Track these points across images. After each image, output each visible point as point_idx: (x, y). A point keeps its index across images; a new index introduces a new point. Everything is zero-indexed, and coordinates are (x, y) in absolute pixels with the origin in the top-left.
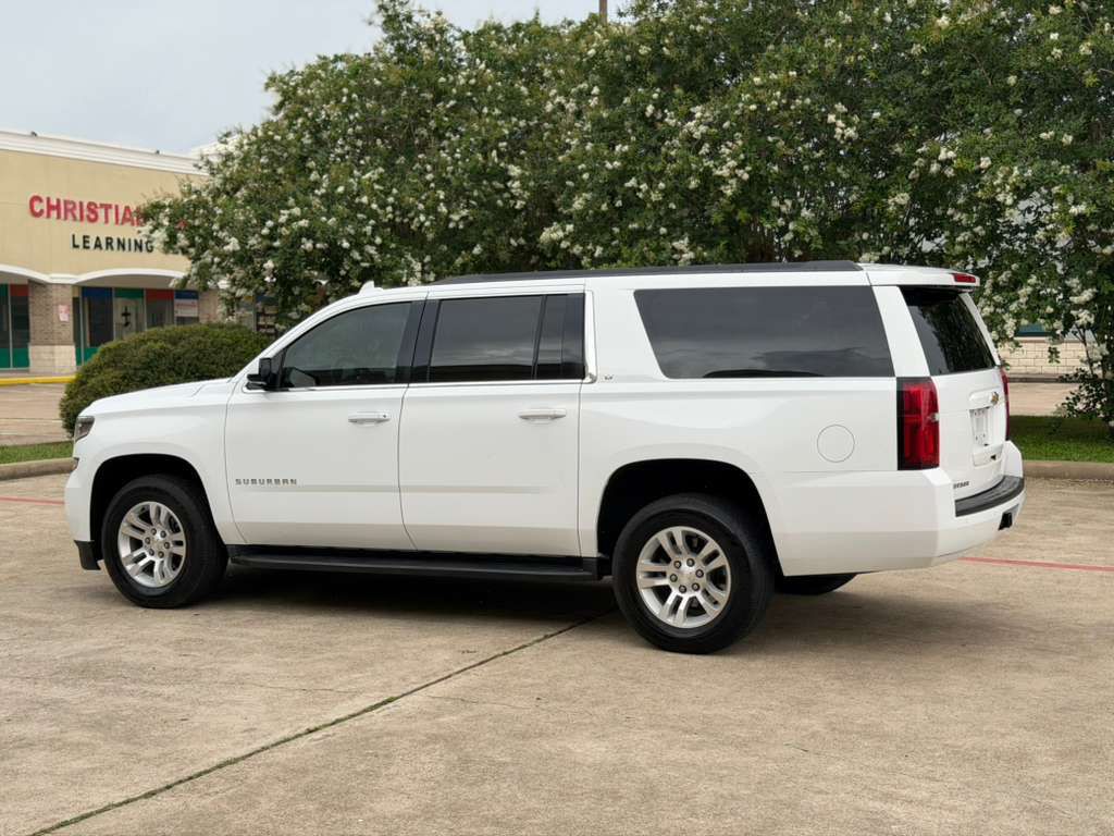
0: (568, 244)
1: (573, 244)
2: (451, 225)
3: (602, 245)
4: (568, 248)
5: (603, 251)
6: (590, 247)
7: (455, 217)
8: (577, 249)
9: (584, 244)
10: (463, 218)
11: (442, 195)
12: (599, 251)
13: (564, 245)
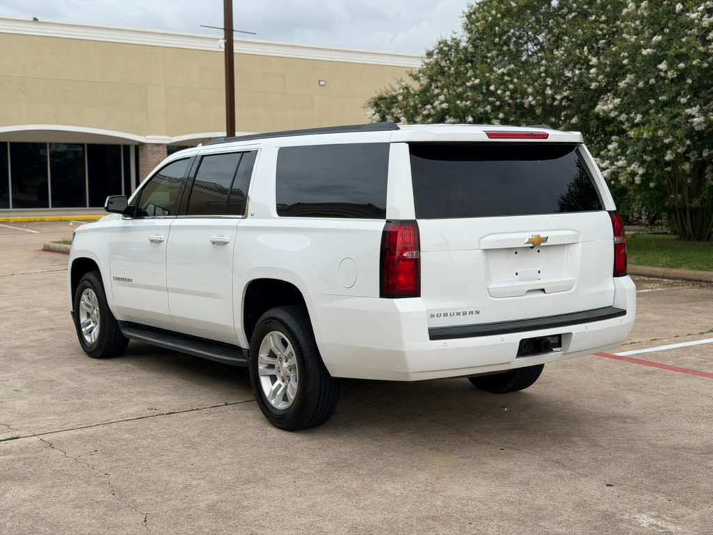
0: (616, 113)
1: (621, 113)
2: (556, 103)
3: (641, 113)
4: (616, 116)
5: (643, 118)
6: (632, 115)
7: (558, 97)
8: (623, 117)
9: (628, 114)
10: (566, 98)
11: (549, 81)
12: (639, 118)
13: (613, 114)
